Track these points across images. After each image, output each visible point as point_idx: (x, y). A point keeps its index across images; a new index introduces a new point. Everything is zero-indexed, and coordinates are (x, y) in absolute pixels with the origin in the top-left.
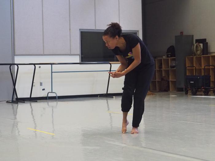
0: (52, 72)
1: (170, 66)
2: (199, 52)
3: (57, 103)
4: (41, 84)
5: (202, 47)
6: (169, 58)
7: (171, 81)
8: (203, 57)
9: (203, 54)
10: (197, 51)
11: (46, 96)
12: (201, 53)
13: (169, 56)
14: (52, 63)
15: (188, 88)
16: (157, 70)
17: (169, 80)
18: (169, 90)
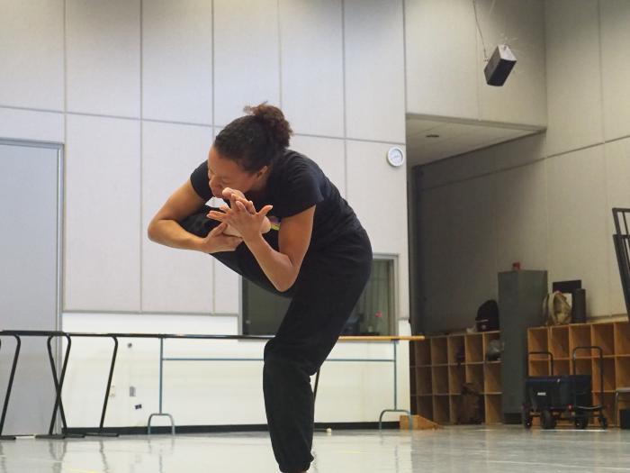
0: (162, 359)
1: (487, 356)
2: (561, 316)
3: (173, 443)
4: (132, 392)
5: (570, 304)
6: (483, 333)
7: (488, 395)
8: (572, 327)
9: (573, 322)
10: (557, 312)
11: (144, 424)
12: (566, 319)
13: (484, 327)
14: (163, 333)
15: (533, 411)
16: (451, 367)
17: (481, 393)
18: (484, 421)
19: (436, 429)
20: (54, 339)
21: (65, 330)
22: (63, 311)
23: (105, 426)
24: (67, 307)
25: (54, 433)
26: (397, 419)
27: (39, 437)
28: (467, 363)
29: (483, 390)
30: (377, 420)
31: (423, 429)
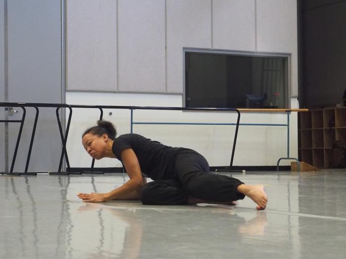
0: (132, 123)
11: (120, 165)
16: (325, 129)
19: (315, 170)
22: (66, 91)
24: (69, 88)
25: (61, 171)
26: (290, 165)
27: (51, 174)
28: (336, 127)
30: (276, 165)
31: (307, 171)
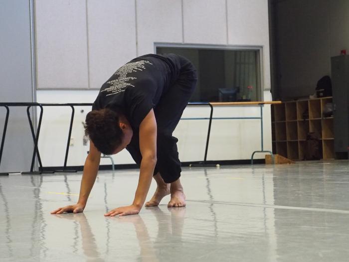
1: (323, 114)
3: (113, 176)
4: (85, 143)
6: (321, 99)
7: (325, 140)
13: (322, 94)
16: (299, 122)
17: (320, 139)
18: (322, 158)
19: (290, 163)
20: (31, 108)
21: (39, 101)
22: (36, 89)
23: (67, 165)
24: (39, 86)
25: (34, 171)
26: (264, 158)
27: (23, 173)
28: (310, 119)
29: (321, 137)
30: (250, 158)
31: (281, 163)
